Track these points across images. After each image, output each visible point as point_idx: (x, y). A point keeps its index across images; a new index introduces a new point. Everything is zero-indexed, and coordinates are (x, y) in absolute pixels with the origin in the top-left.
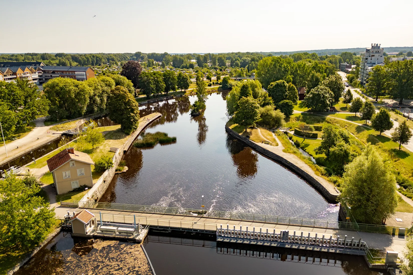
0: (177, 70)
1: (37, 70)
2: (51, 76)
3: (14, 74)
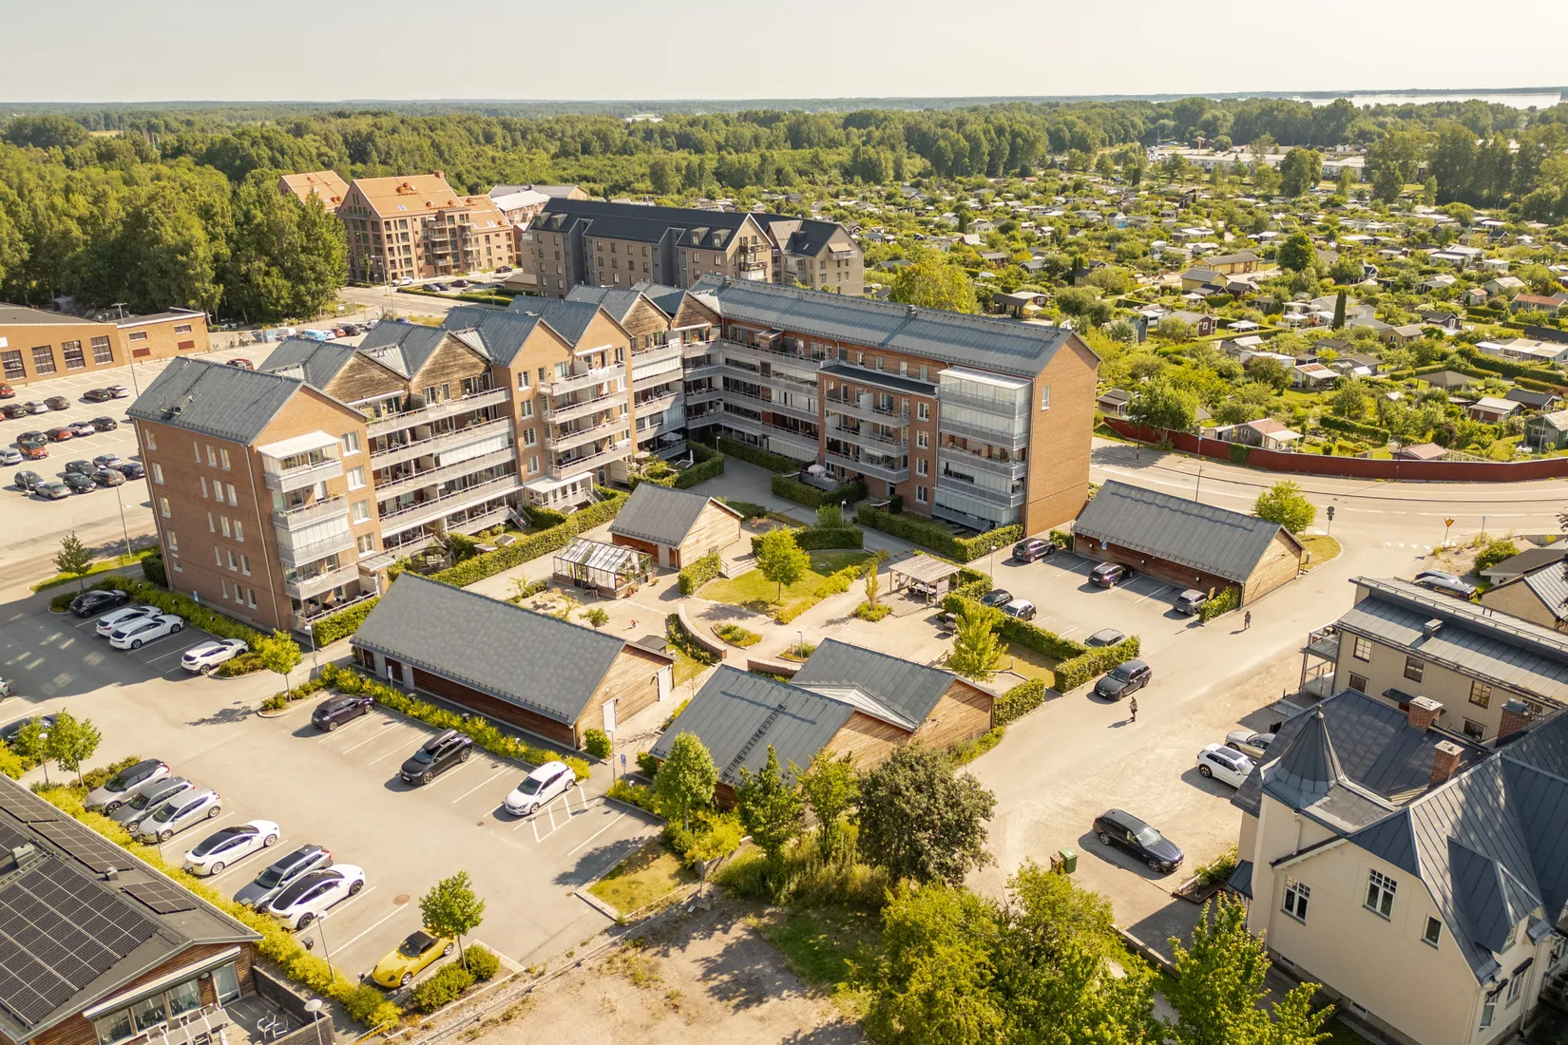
0: (1521, 232)
1: (676, 320)
2: (765, 367)
3: (493, 375)
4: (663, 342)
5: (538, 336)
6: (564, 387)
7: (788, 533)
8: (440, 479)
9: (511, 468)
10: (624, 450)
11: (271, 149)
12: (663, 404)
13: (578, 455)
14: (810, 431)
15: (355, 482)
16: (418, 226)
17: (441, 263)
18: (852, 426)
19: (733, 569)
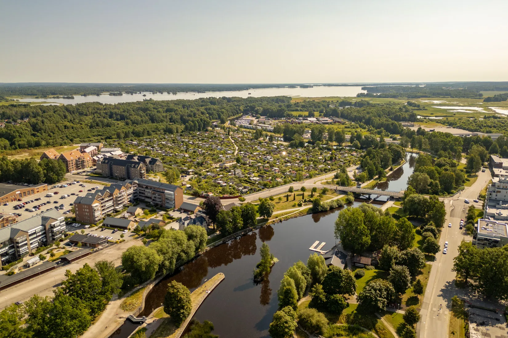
1: (132, 185)
2: (144, 190)
3: (111, 195)
4: (131, 188)
5: (116, 190)
6: (119, 195)
7: (147, 210)
8: (106, 208)
9: (113, 206)
10: (126, 202)
11: (19, 133)
12: (131, 196)
13: (121, 203)
14: (151, 198)
15: (99, 208)
16: (75, 161)
17: (79, 168)
18: (155, 197)
19: (141, 215)
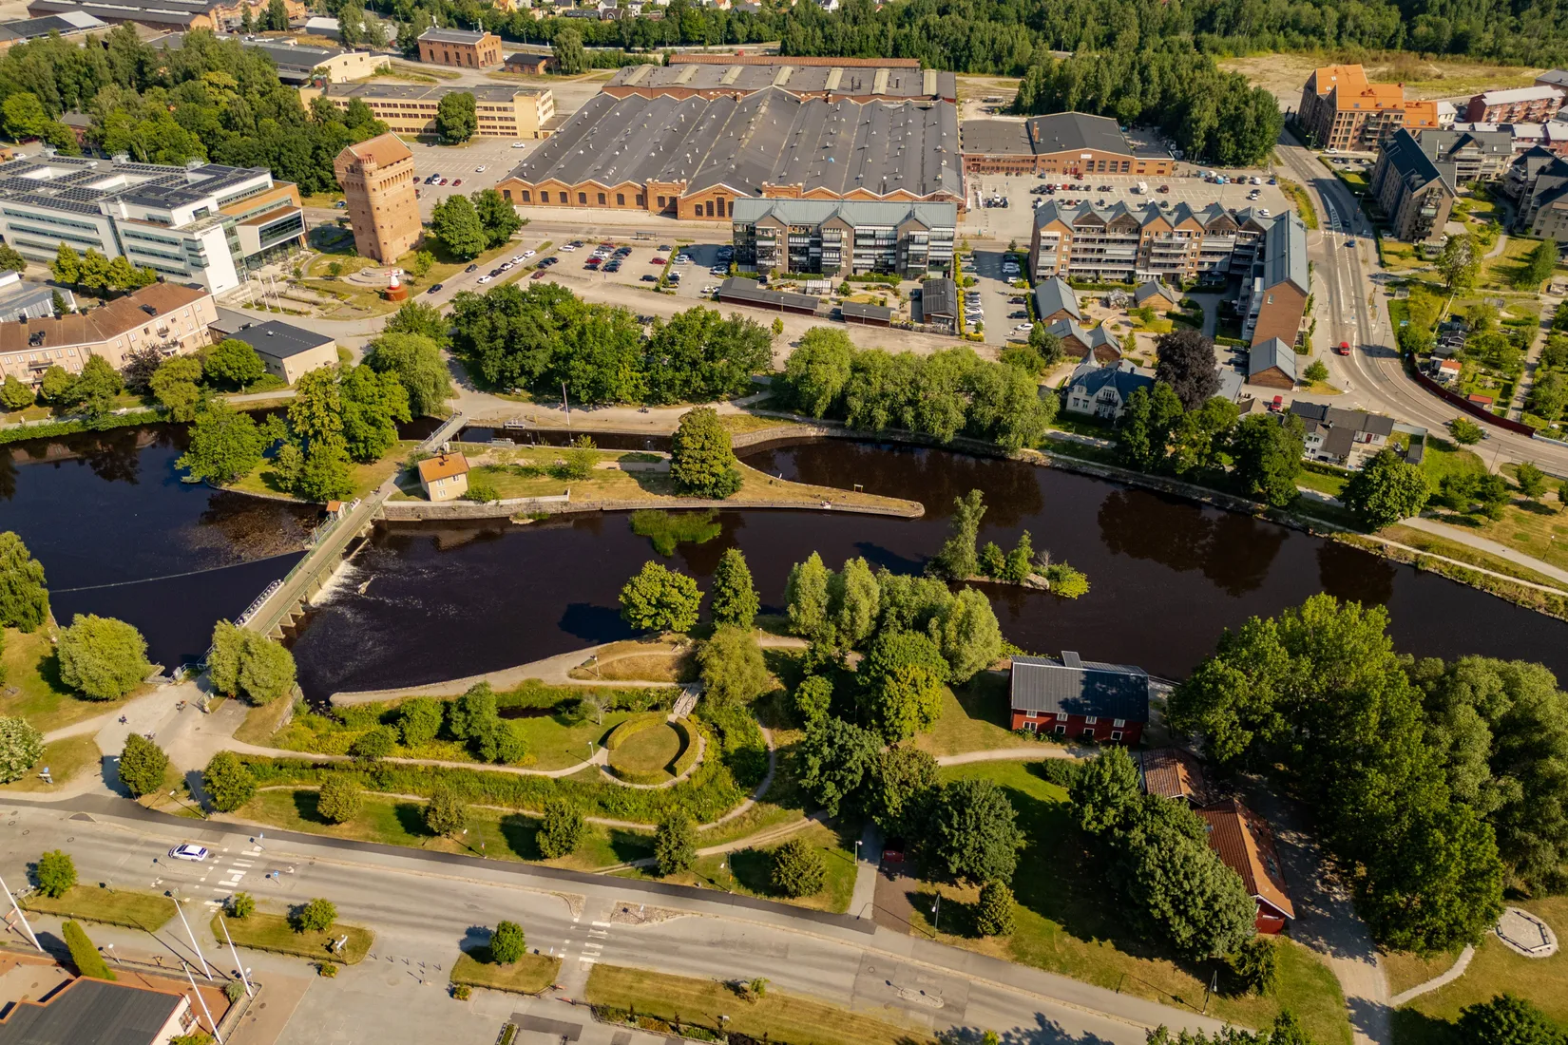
5: (1159, 221)
6: (1164, 241)
9: (1133, 262)
10: (1189, 269)
13: (1161, 265)
15: (1065, 249)
16: (1362, 118)
17: (1367, 144)
